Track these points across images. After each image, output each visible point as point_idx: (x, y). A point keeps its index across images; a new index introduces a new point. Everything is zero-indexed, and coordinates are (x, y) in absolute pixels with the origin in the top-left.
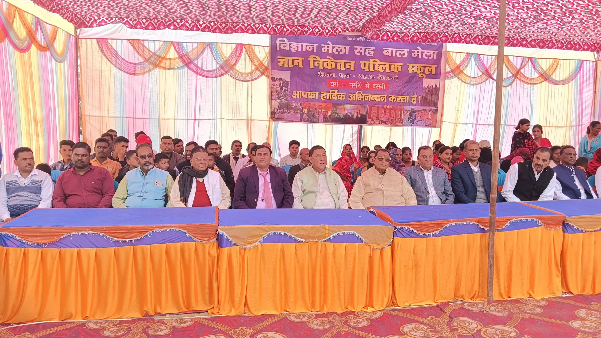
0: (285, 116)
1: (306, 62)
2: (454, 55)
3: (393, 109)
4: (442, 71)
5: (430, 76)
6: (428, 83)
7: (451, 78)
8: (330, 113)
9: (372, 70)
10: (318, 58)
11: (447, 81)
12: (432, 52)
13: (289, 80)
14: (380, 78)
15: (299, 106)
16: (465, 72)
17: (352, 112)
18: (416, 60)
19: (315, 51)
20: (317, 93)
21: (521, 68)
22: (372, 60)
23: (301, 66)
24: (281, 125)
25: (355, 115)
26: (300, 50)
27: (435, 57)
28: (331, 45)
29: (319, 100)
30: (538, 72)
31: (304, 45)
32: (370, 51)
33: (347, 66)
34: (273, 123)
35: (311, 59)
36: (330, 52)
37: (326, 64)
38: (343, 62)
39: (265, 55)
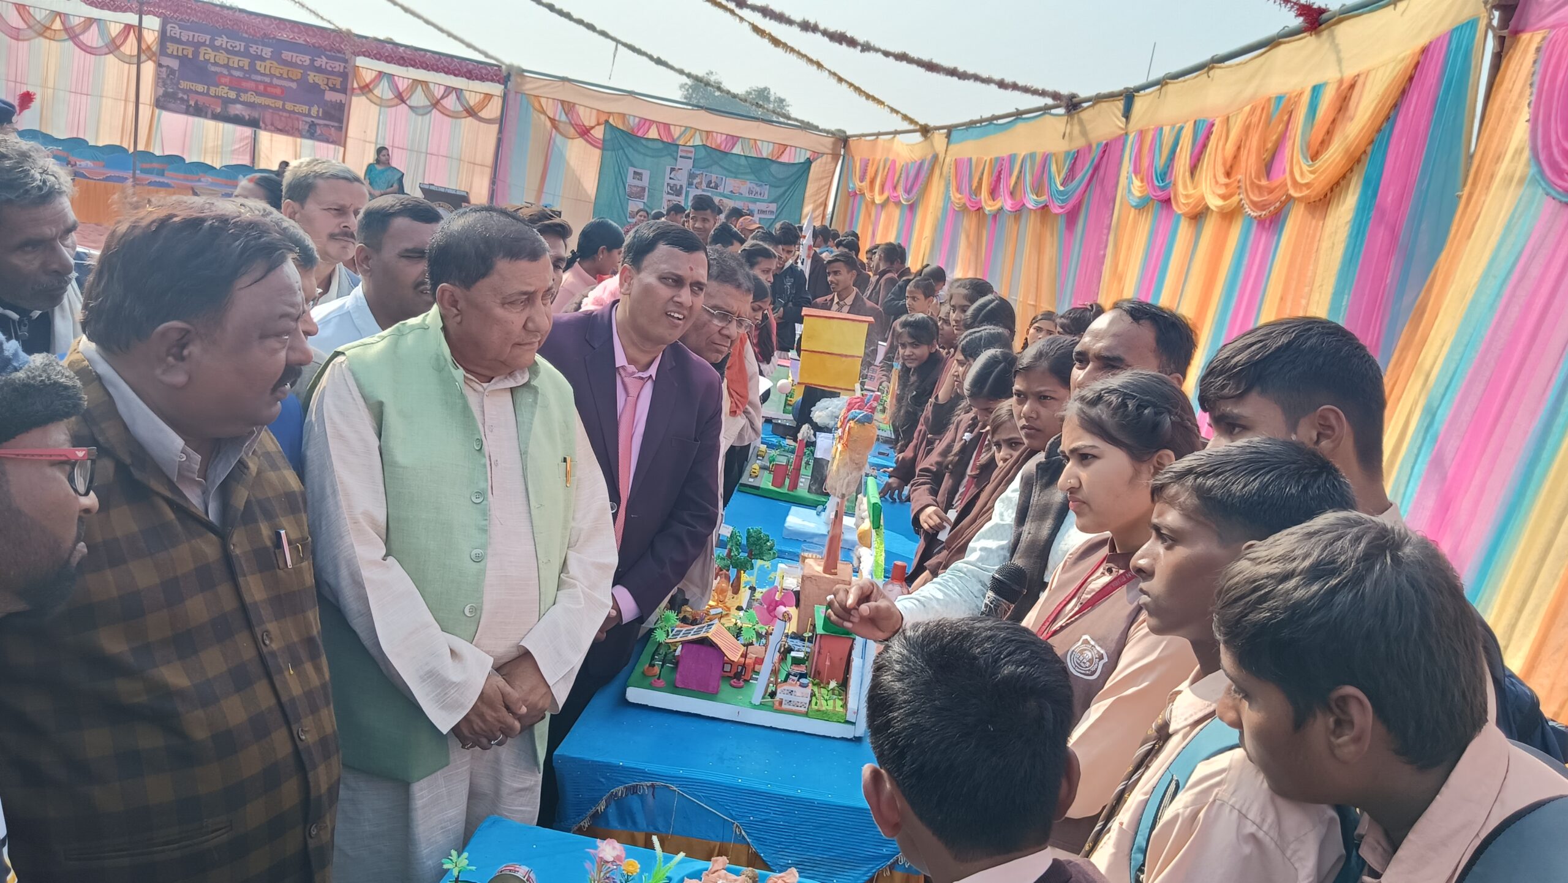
0: (172, 105)
1: (196, 54)
2: (363, 72)
3: (290, 117)
4: (349, 86)
5: (333, 89)
6: (330, 96)
7: (358, 95)
8: (219, 110)
9: (267, 72)
10: (210, 50)
11: (355, 99)
12: (337, 64)
13: (176, 68)
14: (275, 81)
15: (185, 97)
16: (376, 92)
17: (244, 113)
18: (319, 70)
19: (207, 43)
20: (206, 87)
21: (442, 98)
22: (268, 62)
23: (190, 56)
24: (166, 116)
25: (247, 117)
26: (191, 39)
27: (342, 70)
28: (225, 39)
29: (208, 94)
30: (462, 105)
31: (197, 35)
32: (267, 52)
33: (241, 64)
34: (157, 111)
35: (202, 50)
36: (224, 46)
37: (217, 58)
38: (237, 59)
39: (153, 38)
